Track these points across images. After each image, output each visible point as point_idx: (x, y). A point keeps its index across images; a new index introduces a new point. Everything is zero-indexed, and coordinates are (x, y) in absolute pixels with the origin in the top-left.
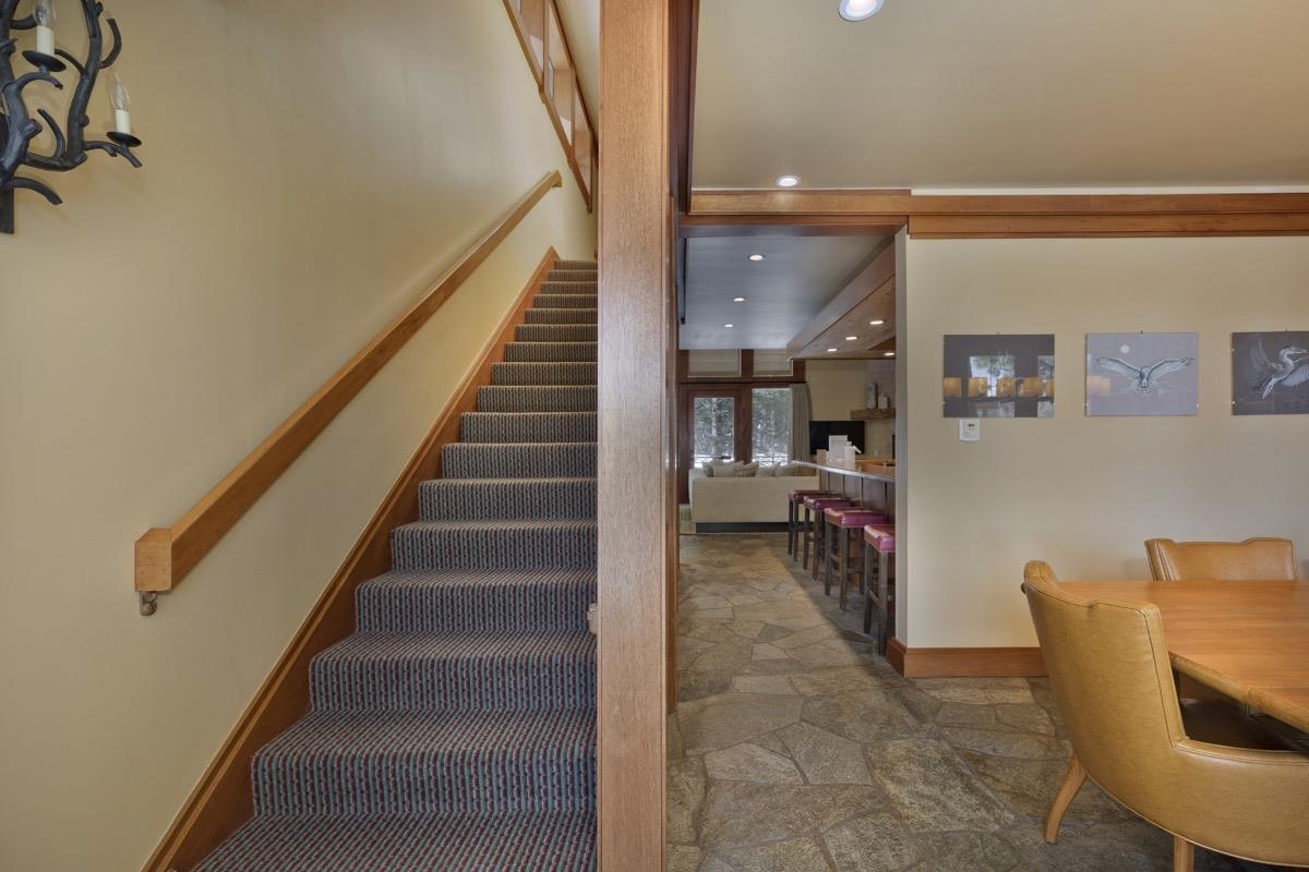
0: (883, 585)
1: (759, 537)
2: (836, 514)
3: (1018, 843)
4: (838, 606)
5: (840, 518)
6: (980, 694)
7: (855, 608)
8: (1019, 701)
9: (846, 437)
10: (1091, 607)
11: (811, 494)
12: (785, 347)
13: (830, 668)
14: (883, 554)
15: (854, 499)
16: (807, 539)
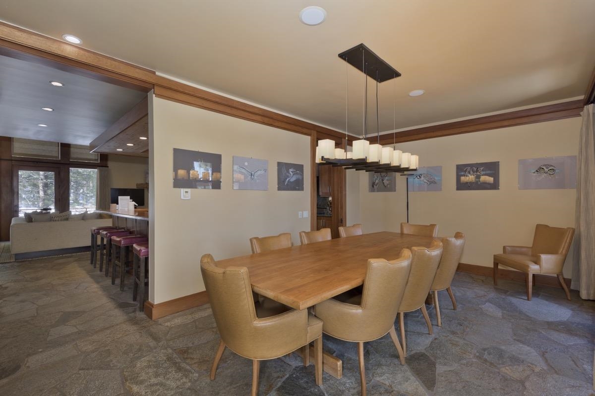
0: (142, 274)
1: (70, 257)
2: (118, 239)
3: (199, 387)
4: (119, 289)
5: (120, 241)
6: (190, 317)
7: (129, 288)
8: (206, 315)
9: (129, 197)
10: (224, 273)
11: (105, 229)
12: (88, 144)
13: (107, 328)
14: (142, 258)
15: (132, 230)
16: (102, 255)
